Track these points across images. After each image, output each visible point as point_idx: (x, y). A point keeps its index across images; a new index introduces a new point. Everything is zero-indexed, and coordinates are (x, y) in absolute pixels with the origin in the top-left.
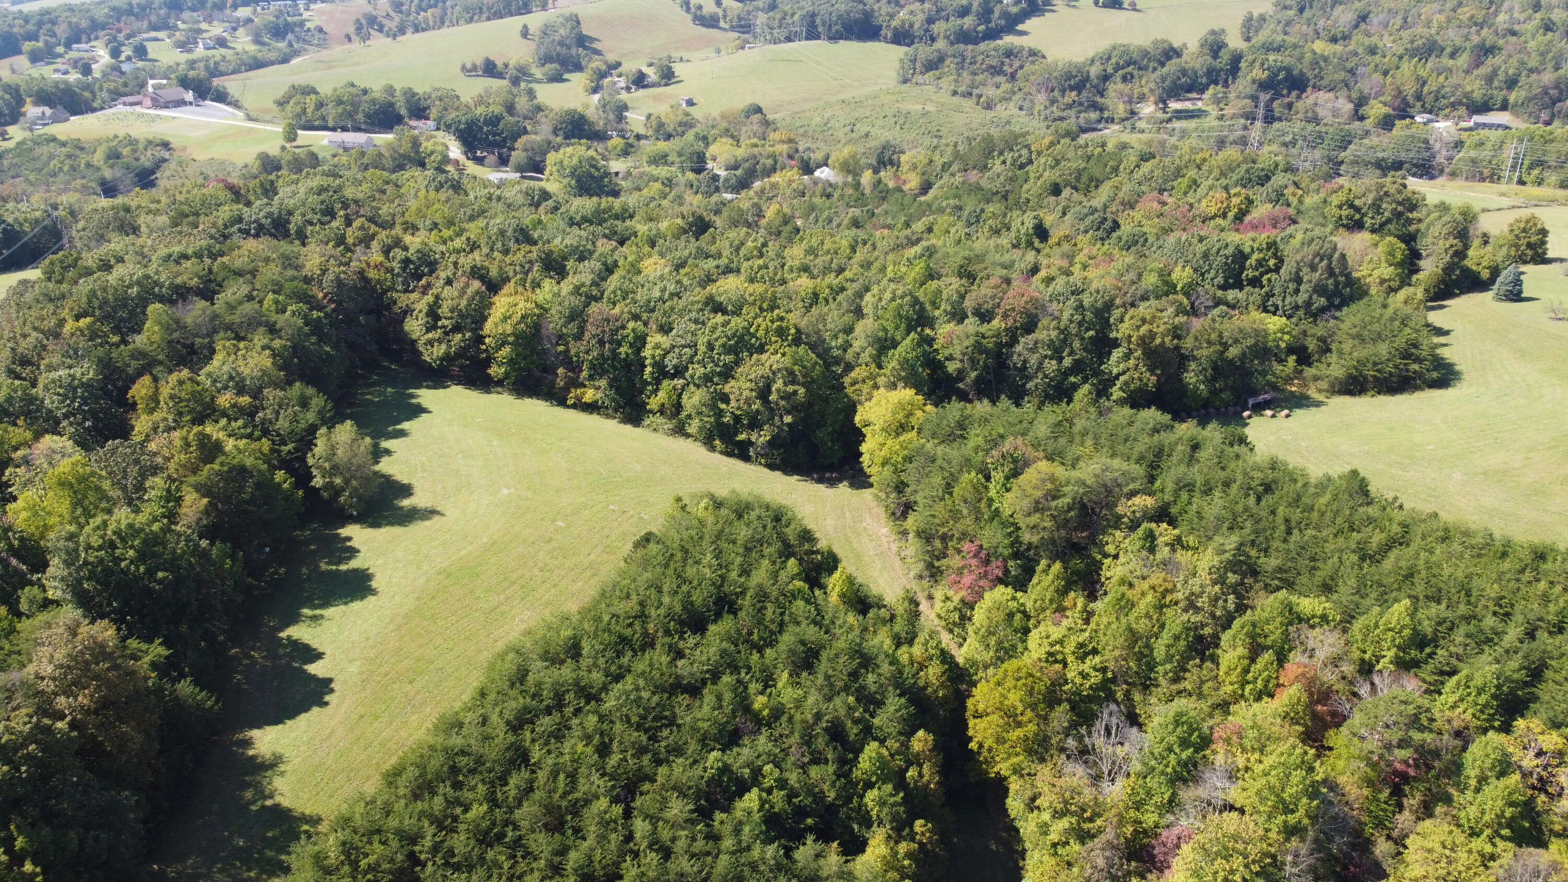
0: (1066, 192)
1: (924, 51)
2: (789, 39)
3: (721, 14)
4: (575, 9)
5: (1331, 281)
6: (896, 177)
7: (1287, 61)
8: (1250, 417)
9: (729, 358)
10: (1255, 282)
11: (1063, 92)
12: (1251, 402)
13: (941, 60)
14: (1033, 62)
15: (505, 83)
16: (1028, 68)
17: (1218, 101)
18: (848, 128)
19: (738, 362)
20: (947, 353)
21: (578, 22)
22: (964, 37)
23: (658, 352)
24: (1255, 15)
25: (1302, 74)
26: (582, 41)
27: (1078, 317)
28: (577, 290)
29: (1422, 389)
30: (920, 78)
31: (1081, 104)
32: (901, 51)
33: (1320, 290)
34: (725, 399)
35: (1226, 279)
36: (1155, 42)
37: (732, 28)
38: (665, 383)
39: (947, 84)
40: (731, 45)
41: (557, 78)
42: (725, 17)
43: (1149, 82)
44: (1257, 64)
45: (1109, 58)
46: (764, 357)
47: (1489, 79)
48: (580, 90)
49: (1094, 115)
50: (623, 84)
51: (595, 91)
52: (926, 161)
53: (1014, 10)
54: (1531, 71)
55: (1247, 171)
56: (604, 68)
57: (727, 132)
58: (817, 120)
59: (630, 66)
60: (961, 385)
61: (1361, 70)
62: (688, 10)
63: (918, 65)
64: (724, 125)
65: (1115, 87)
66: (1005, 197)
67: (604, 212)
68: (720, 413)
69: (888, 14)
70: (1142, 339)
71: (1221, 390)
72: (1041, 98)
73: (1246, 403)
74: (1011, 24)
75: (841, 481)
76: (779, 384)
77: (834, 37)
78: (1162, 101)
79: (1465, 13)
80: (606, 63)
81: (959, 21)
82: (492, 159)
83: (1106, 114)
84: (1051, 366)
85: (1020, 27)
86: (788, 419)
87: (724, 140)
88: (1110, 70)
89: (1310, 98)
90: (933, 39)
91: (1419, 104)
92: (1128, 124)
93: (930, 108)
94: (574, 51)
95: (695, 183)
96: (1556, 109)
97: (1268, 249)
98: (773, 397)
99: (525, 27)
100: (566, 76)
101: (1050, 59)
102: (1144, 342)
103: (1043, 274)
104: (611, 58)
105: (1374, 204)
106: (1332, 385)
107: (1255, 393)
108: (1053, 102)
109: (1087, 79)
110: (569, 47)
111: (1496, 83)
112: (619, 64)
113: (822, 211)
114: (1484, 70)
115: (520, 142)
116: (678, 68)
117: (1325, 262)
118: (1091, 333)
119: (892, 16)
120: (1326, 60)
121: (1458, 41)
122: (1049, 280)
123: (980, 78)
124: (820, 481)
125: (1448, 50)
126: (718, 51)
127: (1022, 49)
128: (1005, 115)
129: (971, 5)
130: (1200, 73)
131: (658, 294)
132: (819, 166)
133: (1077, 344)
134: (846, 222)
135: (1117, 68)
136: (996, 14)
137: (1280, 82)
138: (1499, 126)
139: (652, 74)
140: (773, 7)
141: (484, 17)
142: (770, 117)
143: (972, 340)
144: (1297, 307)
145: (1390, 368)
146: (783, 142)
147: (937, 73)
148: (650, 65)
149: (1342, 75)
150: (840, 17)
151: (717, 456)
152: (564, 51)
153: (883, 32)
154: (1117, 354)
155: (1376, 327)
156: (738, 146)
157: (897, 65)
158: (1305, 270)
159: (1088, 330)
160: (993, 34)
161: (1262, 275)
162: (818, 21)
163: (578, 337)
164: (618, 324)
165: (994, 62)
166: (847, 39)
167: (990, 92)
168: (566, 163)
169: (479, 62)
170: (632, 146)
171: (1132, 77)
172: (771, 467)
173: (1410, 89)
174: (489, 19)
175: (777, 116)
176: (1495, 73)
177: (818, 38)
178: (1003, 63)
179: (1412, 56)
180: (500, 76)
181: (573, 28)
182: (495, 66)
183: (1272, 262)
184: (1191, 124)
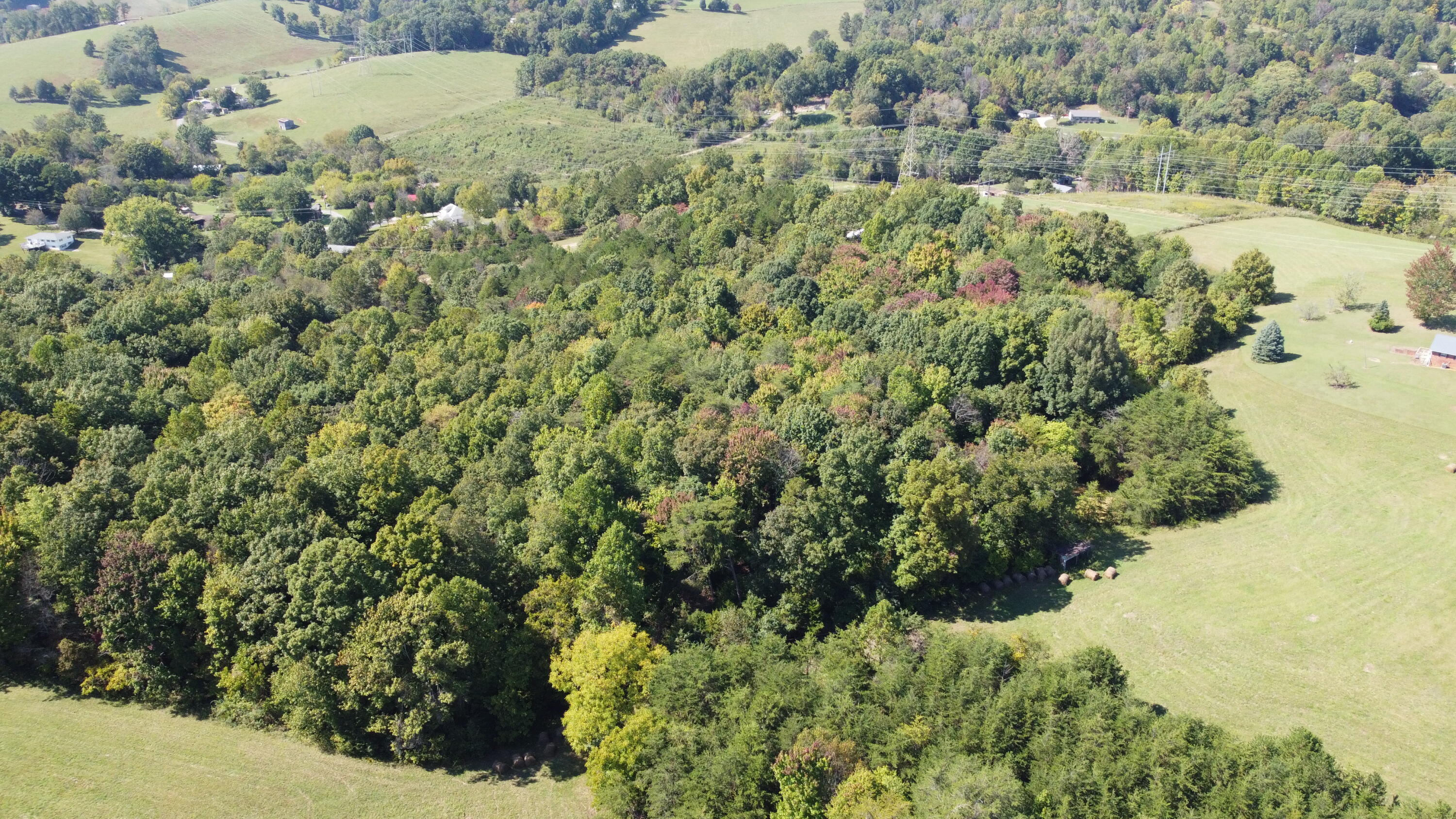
0: (741, 241)
1: (542, 62)
2: (395, 51)
3: (319, 23)
4: (150, 22)
5: (1107, 370)
6: (536, 216)
7: (902, 64)
8: (1069, 582)
9: (340, 612)
10: (1015, 375)
11: (691, 101)
12: (1065, 559)
13: (560, 70)
14: (655, 70)
15: (65, 109)
16: (651, 77)
17: (843, 106)
18: (470, 149)
19: (354, 617)
20: (665, 538)
21: (154, 36)
22: (578, 45)
23: (225, 603)
24: (851, 16)
25: (916, 76)
26: (161, 57)
27: (841, 479)
28: (83, 504)
29: (1242, 507)
30: (540, 90)
31: (710, 113)
32: (517, 61)
33: (1098, 382)
34: (342, 673)
35: (981, 371)
36: (771, 47)
37: (334, 39)
38: (243, 649)
39: (569, 94)
40: (333, 57)
41: (133, 101)
42: (324, 26)
43: (772, 90)
44: (875, 68)
45: (729, 65)
46: (397, 600)
47: (1078, 74)
48: (159, 114)
49: (724, 125)
50: (209, 106)
51: (178, 114)
52: (567, 196)
53: (625, 15)
54: (1113, 66)
55: (937, 207)
56: (187, 87)
57: (333, 163)
58: (436, 140)
59: (217, 85)
60: (689, 581)
61: (967, 70)
62: (282, 20)
63: (537, 76)
64: (330, 154)
65: (740, 95)
66: (671, 248)
67: (160, 312)
68: (335, 699)
69: (498, 22)
70: (935, 507)
71: (1028, 549)
72: (669, 110)
73: (1058, 561)
74: (623, 30)
75: (536, 765)
76: (426, 647)
77: (444, 48)
78: (788, 106)
79: (1041, 11)
80: (190, 81)
81: (573, 29)
82: (35, 214)
83: (736, 122)
84: (815, 552)
85: (633, 33)
86: (446, 698)
87: (331, 173)
88: (732, 76)
89: (927, 98)
90: (548, 48)
91: (1021, 101)
92: (759, 131)
93: (556, 122)
94: (150, 69)
95: (296, 238)
96: (1140, 102)
97: (1026, 332)
98: (418, 669)
99: (90, 43)
100: (143, 97)
101: (670, 66)
102: (939, 512)
103: (764, 390)
104: (197, 75)
105: (1095, 248)
106: (1146, 515)
107: (1066, 545)
108: (682, 111)
109: (711, 88)
110: (144, 65)
111: (1084, 79)
112: (205, 83)
113: (455, 270)
114: (1072, 66)
115: (71, 193)
116: (274, 86)
117: (1098, 348)
118: (862, 499)
119: (503, 24)
120: (933, 60)
121: (1042, 39)
122: (775, 401)
123: (603, 88)
124: (505, 775)
125: (1035, 48)
126: (320, 64)
127: (641, 57)
128: (634, 127)
129: (582, 11)
130: (820, 77)
131: (222, 489)
132: (444, 204)
133: (846, 520)
134: (485, 285)
135: (740, 75)
136: (608, 21)
137: (897, 84)
138: (1093, 119)
139: (242, 91)
140: (375, 15)
141: (40, 31)
142: (383, 139)
143: (701, 525)
144: (1072, 405)
145: (1210, 488)
146: (399, 172)
147: (558, 84)
148: (243, 81)
149: (951, 76)
150: (447, 26)
151: (340, 760)
152: (139, 69)
153: (495, 41)
154: (898, 525)
155: (1180, 431)
156: (349, 179)
157: (515, 77)
158: (1077, 358)
159: (855, 495)
160: (606, 42)
161: (1024, 364)
162: (425, 31)
163: (89, 588)
164: (154, 562)
165: (615, 71)
166: (457, 49)
167: (616, 104)
168: (129, 220)
169: (33, 85)
170: (221, 184)
171: (755, 83)
172: (429, 765)
173: (1012, 86)
174: (46, 34)
175: (391, 136)
176: (1081, 69)
177: (428, 49)
178: (624, 72)
179: (1007, 54)
180: (61, 100)
181: (148, 43)
182: (53, 89)
183: (1032, 348)
184: (819, 130)
